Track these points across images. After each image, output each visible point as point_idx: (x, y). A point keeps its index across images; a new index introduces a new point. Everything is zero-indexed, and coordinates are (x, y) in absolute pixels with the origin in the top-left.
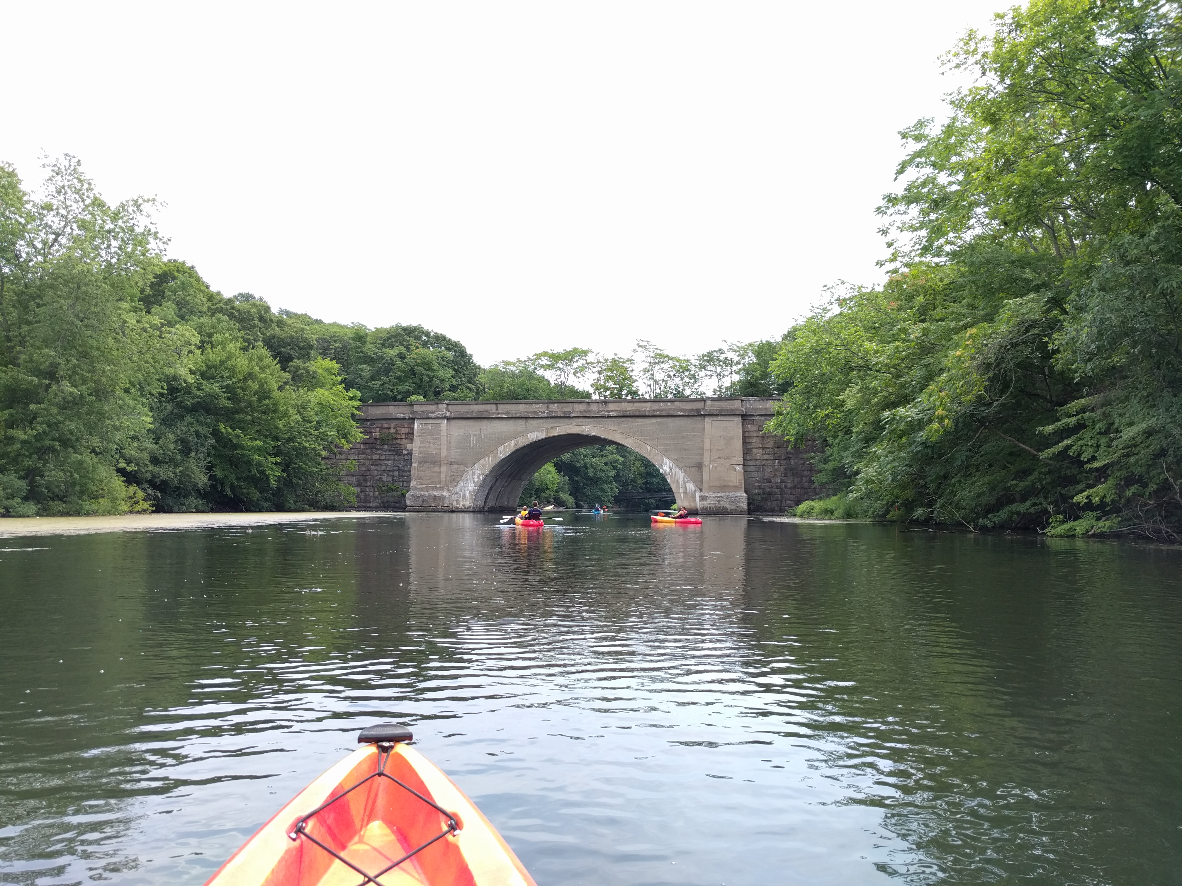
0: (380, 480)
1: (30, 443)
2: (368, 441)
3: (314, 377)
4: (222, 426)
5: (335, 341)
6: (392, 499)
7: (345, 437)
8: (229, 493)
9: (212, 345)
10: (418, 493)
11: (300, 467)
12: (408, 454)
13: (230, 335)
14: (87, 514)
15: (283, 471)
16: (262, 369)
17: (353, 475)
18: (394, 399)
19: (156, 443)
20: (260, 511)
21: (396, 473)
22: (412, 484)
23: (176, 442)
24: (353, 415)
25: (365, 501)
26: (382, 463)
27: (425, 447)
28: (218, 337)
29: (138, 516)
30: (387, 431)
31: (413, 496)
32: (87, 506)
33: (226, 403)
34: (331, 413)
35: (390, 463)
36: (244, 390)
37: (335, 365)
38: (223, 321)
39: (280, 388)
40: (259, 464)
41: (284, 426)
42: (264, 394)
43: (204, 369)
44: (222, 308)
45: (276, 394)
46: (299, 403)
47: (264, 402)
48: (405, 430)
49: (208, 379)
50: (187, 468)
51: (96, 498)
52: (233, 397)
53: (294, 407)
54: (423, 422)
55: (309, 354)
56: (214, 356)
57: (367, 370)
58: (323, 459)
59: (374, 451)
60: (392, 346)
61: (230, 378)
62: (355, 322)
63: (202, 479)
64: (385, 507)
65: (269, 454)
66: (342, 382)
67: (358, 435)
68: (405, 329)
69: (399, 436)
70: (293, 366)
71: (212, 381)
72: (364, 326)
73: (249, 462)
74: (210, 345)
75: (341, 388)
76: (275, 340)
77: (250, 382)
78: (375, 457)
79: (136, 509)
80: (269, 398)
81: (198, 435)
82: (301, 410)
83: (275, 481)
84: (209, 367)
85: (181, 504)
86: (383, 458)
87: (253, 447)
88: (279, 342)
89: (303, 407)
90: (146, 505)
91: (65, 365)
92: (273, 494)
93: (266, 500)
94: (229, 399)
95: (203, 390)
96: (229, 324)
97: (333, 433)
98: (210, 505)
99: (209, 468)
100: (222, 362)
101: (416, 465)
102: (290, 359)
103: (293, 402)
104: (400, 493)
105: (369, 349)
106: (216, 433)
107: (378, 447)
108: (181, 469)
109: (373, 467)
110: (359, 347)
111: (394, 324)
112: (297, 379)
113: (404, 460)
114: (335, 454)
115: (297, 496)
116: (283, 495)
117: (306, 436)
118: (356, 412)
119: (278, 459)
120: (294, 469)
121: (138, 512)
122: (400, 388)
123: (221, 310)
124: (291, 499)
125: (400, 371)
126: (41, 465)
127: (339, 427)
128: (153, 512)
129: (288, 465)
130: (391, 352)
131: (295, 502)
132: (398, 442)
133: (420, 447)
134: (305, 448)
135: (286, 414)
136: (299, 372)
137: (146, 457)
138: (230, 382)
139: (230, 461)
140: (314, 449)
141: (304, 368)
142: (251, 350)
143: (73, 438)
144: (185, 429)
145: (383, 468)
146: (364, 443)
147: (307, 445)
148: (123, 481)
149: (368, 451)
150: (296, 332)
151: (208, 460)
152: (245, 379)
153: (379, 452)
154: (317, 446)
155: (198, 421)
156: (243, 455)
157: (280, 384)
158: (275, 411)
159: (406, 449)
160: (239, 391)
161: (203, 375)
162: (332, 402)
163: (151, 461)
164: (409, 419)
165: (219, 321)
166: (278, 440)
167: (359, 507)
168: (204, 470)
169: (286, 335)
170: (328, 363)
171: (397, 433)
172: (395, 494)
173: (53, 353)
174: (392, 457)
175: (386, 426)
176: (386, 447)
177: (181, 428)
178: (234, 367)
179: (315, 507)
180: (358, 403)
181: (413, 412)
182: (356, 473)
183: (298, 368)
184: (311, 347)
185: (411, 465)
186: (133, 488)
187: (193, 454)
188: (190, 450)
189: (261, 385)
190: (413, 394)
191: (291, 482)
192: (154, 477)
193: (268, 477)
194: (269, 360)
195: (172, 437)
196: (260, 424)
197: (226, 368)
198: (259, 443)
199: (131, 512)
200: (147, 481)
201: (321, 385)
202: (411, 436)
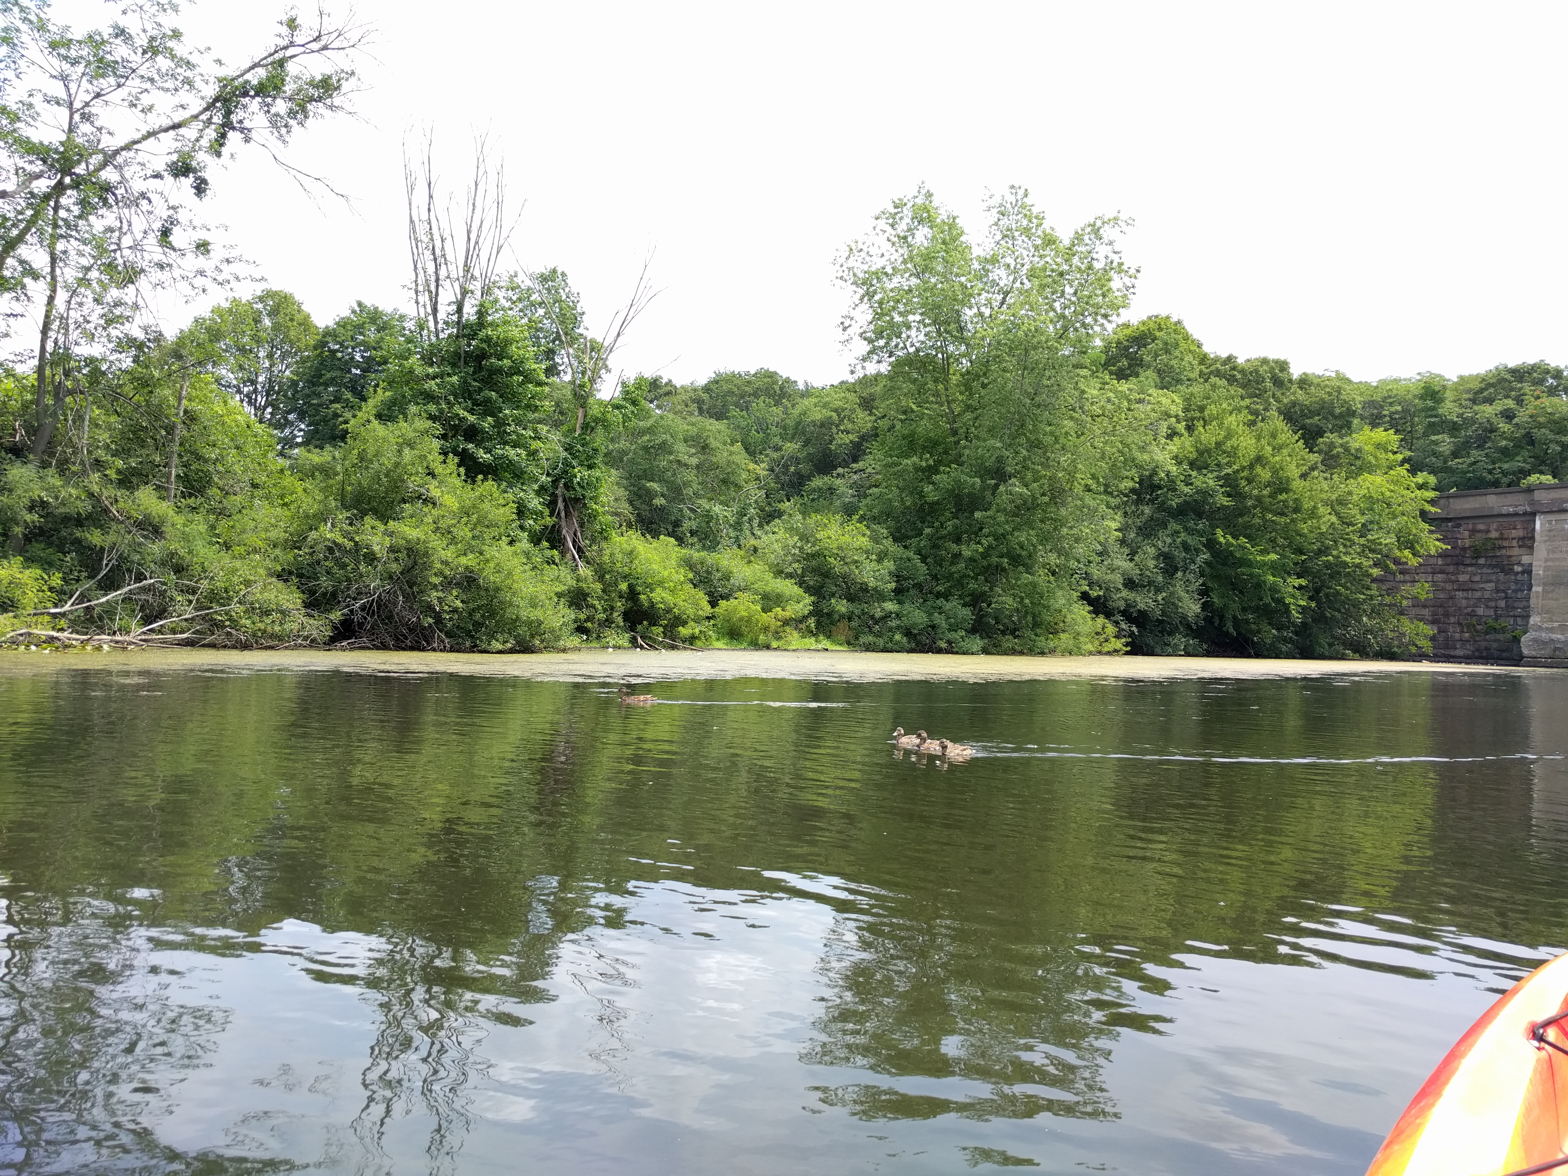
0: (1472, 614)
1: (975, 561)
2: (1449, 553)
3: (1357, 458)
4: (1219, 532)
5: (1391, 404)
6: (1495, 645)
7: (1412, 548)
8: (1231, 630)
9: (1205, 421)
10: (1544, 635)
11: (1338, 593)
12: (1523, 573)
13: (1230, 404)
14: (1042, 653)
15: (1311, 598)
16: (1277, 449)
17: (1425, 606)
18: (1496, 484)
19: (1131, 560)
20: (1277, 657)
21: (1502, 604)
22: (1532, 621)
23: (1157, 558)
24: (1423, 514)
25: (1447, 647)
26: (1475, 586)
27: (1558, 559)
28: (1212, 410)
29: (1107, 658)
30: (1484, 536)
31: (1535, 640)
32: (1041, 642)
33: (1225, 501)
34: (1387, 511)
35: (1491, 586)
36: (1250, 481)
37: (1391, 438)
38: (1220, 387)
39: (1304, 476)
40: (1274, 589)
41: (1311, 532)
42: (1280, 486)
43: (1194, 455)
44: (1218, 370)
45: (1297, 484)
46: (1334, 497)
47: (1280, 497)
48: (1520, 533)
49: (1199, 469)
50: (1172, 594)
51: (1055, 633)
52: (1234, 492)
53: (1326, 503)
54: (1553, 517)
55: (1349, 425)
56: (1208, 436)
57: (1445, 443)
58: (1374, 580)
59: (1461, 568)
60: (1490, 401)
61: (1229, 465)
62: (1423, 371)
63: (1192, 608)
64: (1482, 658)
65: (1289, 574)
66: (1404, 461)
67: (1433, 544)
68: (1514, 372)
69: (1505, 543)
70: (1325, 443)
71: (1205, 472)
72: (1439, 376)
73: (1259, 585)
74: (1202, 422)
75: (1402, 471)
76: (1297, 408)
77: (1258, 469)
78: (1462, 578)
79: (1106, 649)
80: (1287, 490)
81: (1186, 547)
82: (1337, 508)
83: (1298, 612)
84: (1201, 453)
85: (1166, 644)
86: (1477, 578)
87: (1264, 564)
88: (1302, 411)
89: (1341, 502)
90: (1118, 644)
91: (1013, 459)
92: (1296, 633)
93: (1285, 640)
94: (1229, 495)
95: (1191, 484)
96: (1228, 391)
97: (1391, 539)
98: (1205, 647)
99: (1204, 592)
100: (1218, 444)
101: (1540, 589)
102: (1320, 433)
103: (1324, 496)
104: (1508, 636)
105: (1450, 409)
106: (1211, 544)
107: (1468, 561)
108: (1164, 594)
109: (1460, 594)
110: (1433, 409)
111: (1492, 367)
112: (1330, 461)
113: (1516, 582)
114: (1394, 574)
115: (1333, 637)
116: (1310, 635)
117: (1345, 546)
118: (1428, 508)
119: (1303, 582)
120: (1327, 595)
121: (1109, 653)
122: (1506, 466)
123: (1218, 374)
124: (1324, 641)
125: (1506, 438)
126: (987, 589)
127: (1400, 531)
128: (1127, 653)
129: (1317, 591)
130: (1488, 411)
131: (1331, 645)
132: (1504, 552)
133: (1546, 560)
134: (1345, 564)
135: (1313, 514)
136: (1335, 452)
137: (1117, 579)
138: (1229, 471)
139: (1232, 584)
140: (1359, 566)
141: (1342, 446)
142: (1260, 424)
143: (1024, 553)
144: (1169, 540)
145: (1478, 594)
146: (1443, 555)
147: (1348, 559)
148: (1089, 612)
149: (1451, 569)
150: (1330, 394)
151: (1201, 581)
152: (1251, 466)
153: (1470, 569)
154: (1363, 560)
155: (1186, 529)
156: (1251, 575)
157: (1304, 468)
158: (1297, 510)
159: (1519, 564)
160: (1243, 483)
161: (1192, 464)
162: (1388, 494)
163: (1125, 585)
164: (1525, 514)
165: (1214, 387)
166: (1302, 553)
167: (1435, 655)
168: (1196, 597)
169: (1313, 399)
170: (1381, 435)
171: (1502, 538)
172: (1500, 637)
173: (999, 445)
174: (1494, 578)
175: (1481, 527)
176: (1482, 561)
177: (1164, 540)
178: (1235, 449)
179: (1362, 652)
180: (1431, 494)
181: (1532, 503)
182: (1431, 603)
183: (1332, 446)
184: (1353, 414)
185: (1530, 589)
186: (1101, 620)
187: (1179, 574)
188: (1176, 569)
189: (1275, 472)
190: (1527, 473)
191: (1323, 615)
192: (1128, 606)
193: (1287, 606)
194: (1286, 434)
195: (1151, 551)
196: (1274, 530)
197: (1224, 452)
198: (1274, 557)
199: (1100, 653)
200: (1120, 611)
201: (1370, 469)
202: (1529, 543)
